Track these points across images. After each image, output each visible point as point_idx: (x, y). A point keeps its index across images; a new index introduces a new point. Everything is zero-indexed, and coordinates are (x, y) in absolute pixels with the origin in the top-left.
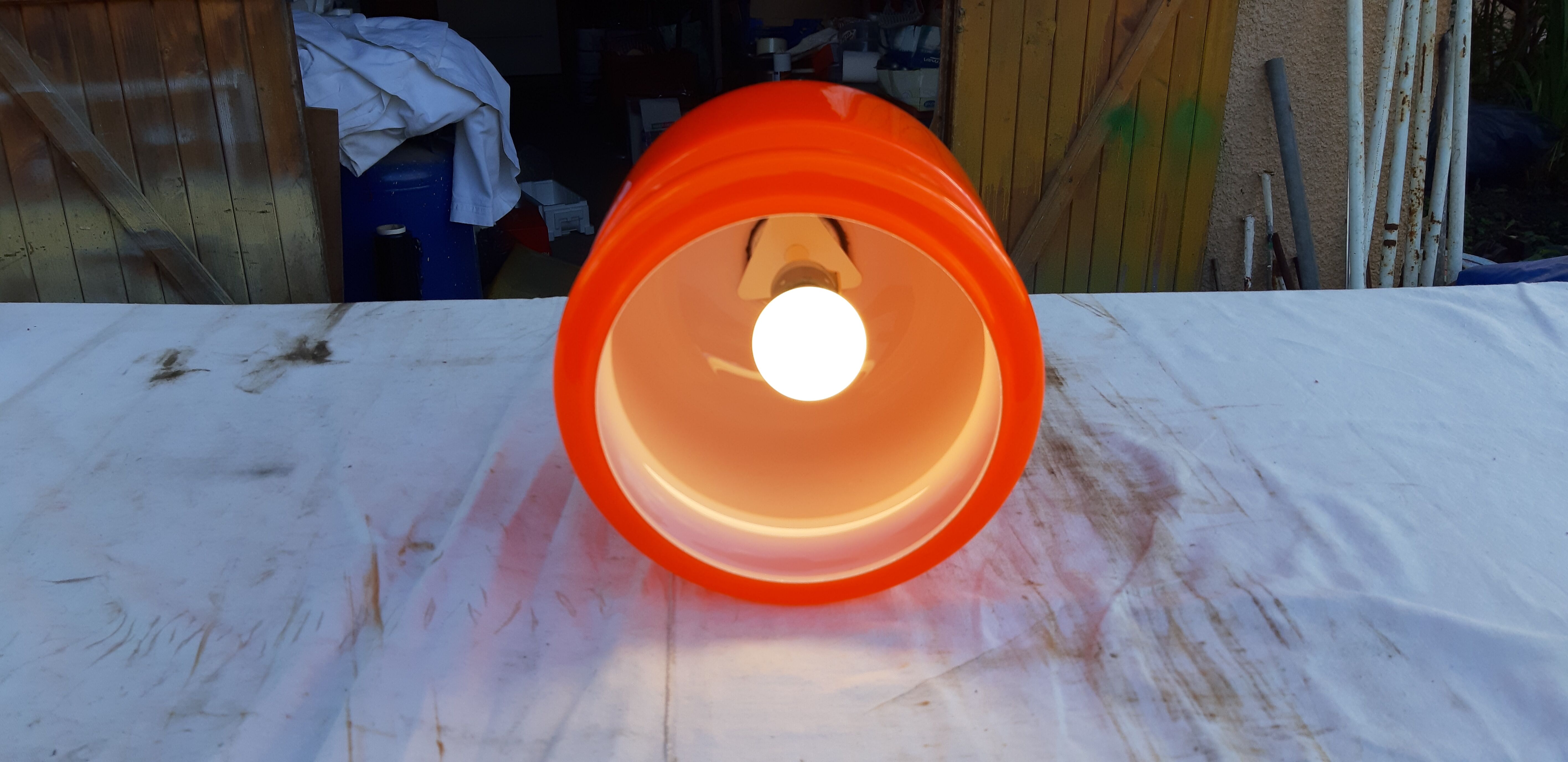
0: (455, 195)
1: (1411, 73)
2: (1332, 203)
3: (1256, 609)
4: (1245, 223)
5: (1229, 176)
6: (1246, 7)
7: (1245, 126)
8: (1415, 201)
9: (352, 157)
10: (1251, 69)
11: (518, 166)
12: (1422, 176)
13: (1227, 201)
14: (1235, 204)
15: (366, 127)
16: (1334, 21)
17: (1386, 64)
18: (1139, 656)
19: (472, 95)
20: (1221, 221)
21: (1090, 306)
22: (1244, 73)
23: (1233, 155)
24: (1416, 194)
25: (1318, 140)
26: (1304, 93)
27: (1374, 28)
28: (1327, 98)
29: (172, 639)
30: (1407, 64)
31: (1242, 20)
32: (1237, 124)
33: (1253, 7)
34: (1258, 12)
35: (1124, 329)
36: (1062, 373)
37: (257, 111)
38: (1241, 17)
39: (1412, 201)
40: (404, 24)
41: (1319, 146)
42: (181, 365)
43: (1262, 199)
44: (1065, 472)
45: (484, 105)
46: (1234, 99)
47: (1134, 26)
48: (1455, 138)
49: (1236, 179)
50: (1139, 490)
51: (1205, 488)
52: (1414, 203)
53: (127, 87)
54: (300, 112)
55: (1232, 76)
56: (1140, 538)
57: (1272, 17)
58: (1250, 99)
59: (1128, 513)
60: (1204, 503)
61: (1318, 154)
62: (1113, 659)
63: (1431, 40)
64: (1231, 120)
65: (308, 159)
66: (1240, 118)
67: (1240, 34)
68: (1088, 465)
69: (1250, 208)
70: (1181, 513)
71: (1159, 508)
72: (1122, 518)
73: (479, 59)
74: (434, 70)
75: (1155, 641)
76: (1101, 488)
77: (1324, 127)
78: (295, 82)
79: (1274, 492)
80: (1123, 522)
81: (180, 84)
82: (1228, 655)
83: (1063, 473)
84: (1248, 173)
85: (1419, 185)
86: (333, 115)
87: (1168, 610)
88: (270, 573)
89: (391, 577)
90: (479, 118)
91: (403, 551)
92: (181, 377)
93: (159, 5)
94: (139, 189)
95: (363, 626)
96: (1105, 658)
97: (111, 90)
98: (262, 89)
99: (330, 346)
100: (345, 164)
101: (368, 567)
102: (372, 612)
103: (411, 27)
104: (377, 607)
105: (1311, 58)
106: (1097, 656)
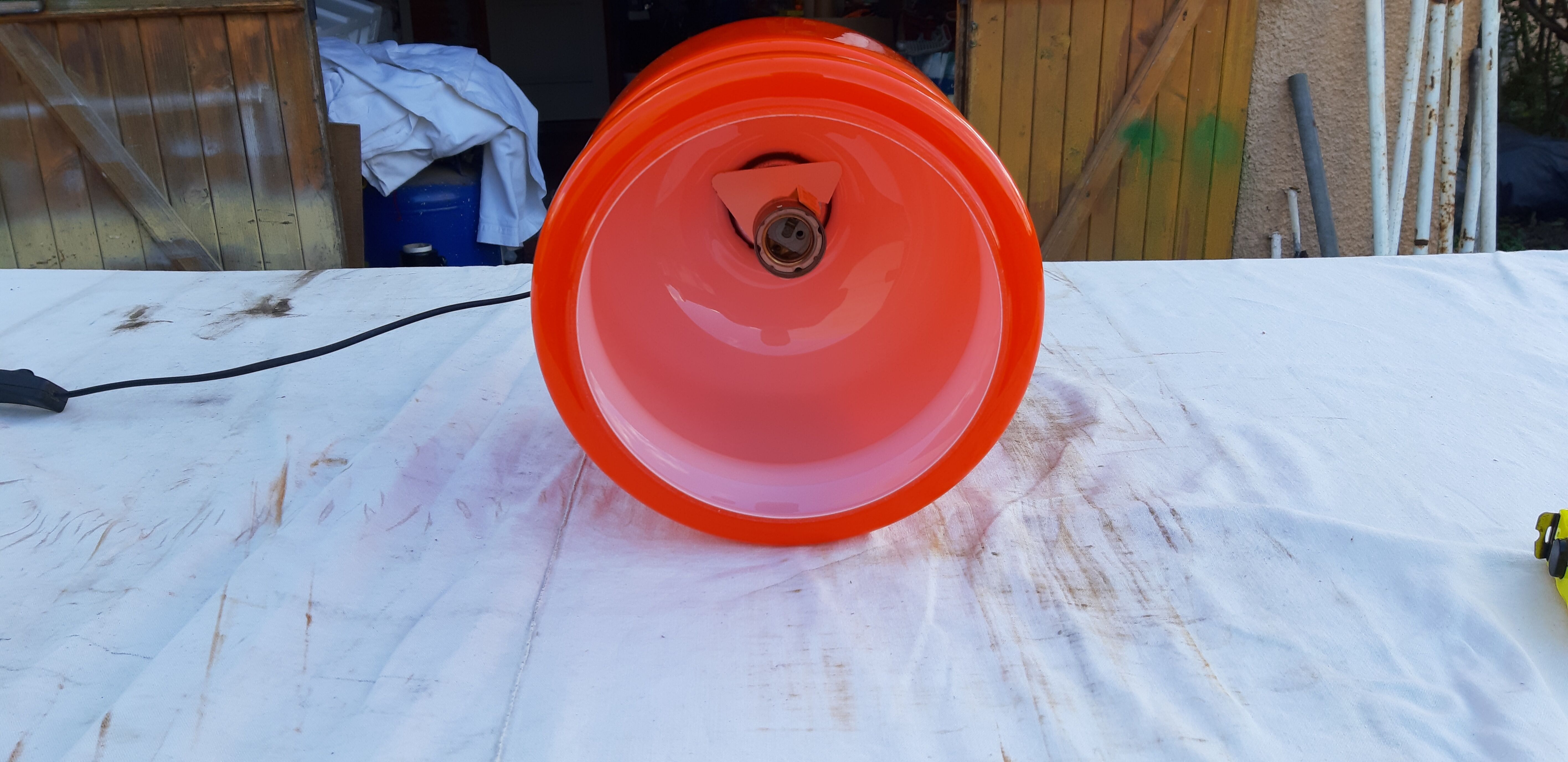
0: (481, 216)
1: (1437, 86)
2: (1363, 221)
3: (1152, 518)
4: (1272, 240)
5: (1254, 192)
6: (1267, 22)
7: (1268, 142)
8: (1446, 216)
9: (380, 177)
10: (1274, 84)
11: (544, 187)
12: (1452, 191)
13: (1252, 218)
14: (1261, 221)
15: (394, 147)
16: (1358, 37)
17: (1409, 77)
18: (1022, 555)
19: (498, 117)
20: (1247, 239)
21: (1049, 272)
22: (1267, 89)
23: (1258, 171)
24: (1445, 209)
25: (1346, 157)
26: (1330, 109)
27: (1400, 44)
28: (1353, 114)
29: (77, 531)
30: (1432, 78)
31: (1263, 35)
32: (1261, 141)
33: (1274, 23)
34: (1279, 28)
35: (1079, 291)
37: (281, 125)
38: (1261, 33)
39: (1442, 216)
40: (435, 51)
41: (1347, 163)
42: (146, 317)
43: (1289, 216)
45: (510, 127)
46: (1256, 116)
47: (1150, 40)
48: (1484, 152)
49: (1261, 195)
50: (1058, 421)
51: (1126, 418)
52: (1444, 218)
53: (156, 101)
54: (321, 126)
55: (1254, 92)
56: (1049, 461)
57: (1294, 32)
58: (1274, 115)
59: (1042, 440)
60: (1121, 431)
61: (1346, 171)
62: (994, 557)
63: (1457, 54)
64: (1255, 137)
65: (329, 172)
66: (1264, 134)
67: (1261, 49)
69: (1276, 226)
70: (1095, 439)
71: (1074, 435)
72: (1036, 444)
73: (507, 84)
74: (461, 93)
75: (1043, 544)
76: (1021, 419)
77: (1351, 143)
78: (317, 96)
79: (1195, 422)
80: (1035, 448)
81: (207, 98)
82: (1113, 557)
84: (1273, 190)
85: (1449, 200)
86: (354, 130)
87: (1060, 519)
88: (185, 482)
89: (299, 484)
90: (505, 140)
91: (316, 464)
92: (143, 327)
93: (188, 22)
94: (166, 199)
95: (263, 523)
96: (986, 555)
97: (141, 103)
98: (286, 103)
99: (292, 303)
100: (373, 184)
101: (278, 474)
102: (274, 513)
103: (441, 53)
104: (281, 509)
105: (1335, 74)
106: (978, 554)
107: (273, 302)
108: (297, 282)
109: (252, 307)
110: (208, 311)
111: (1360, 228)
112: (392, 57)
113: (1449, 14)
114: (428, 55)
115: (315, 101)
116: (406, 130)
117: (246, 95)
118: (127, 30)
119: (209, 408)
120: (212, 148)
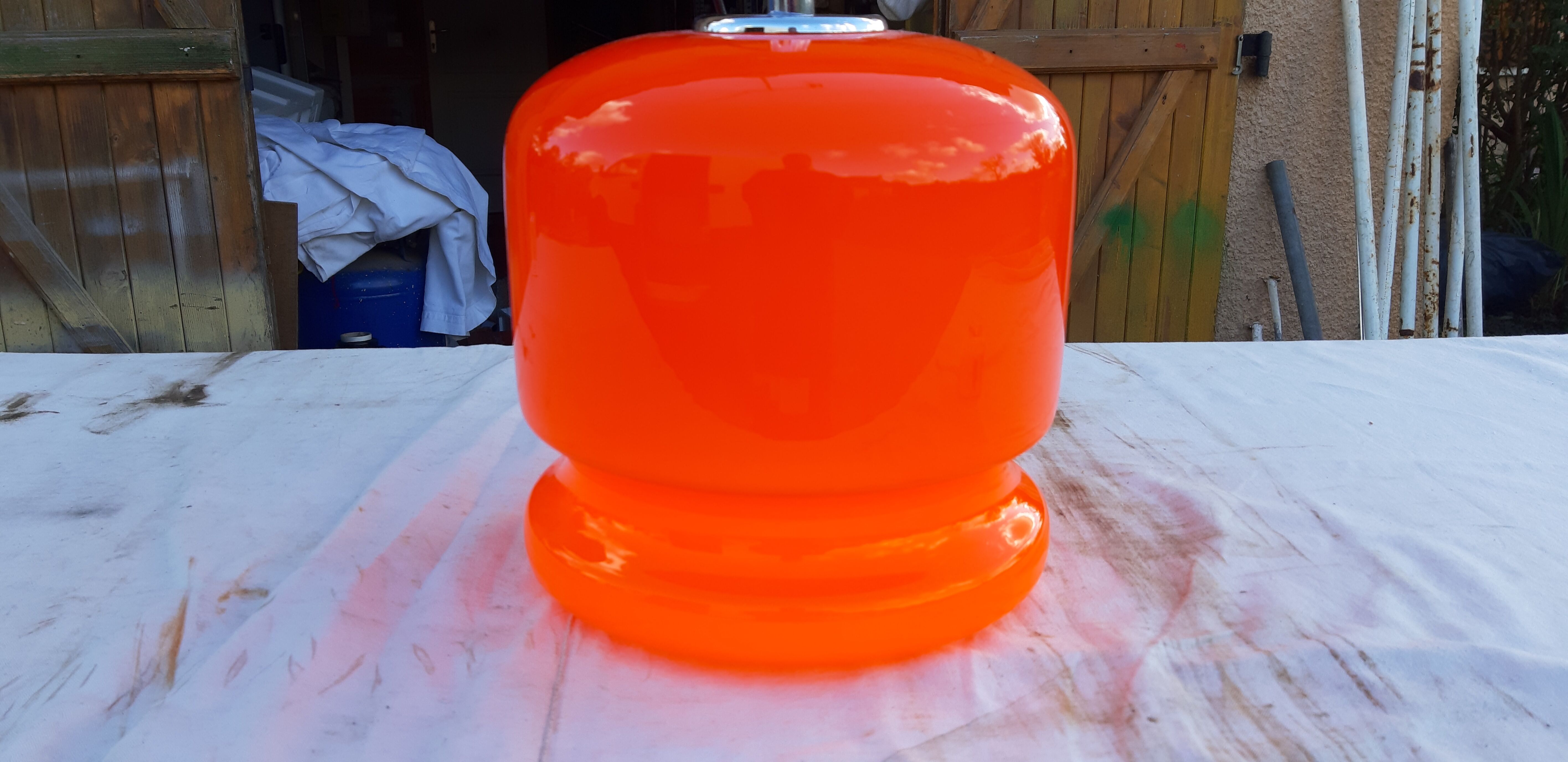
0: (426, 304)
1: (1418, 174)
2: (1342, 311)
3: (1336, 664)
4: (1253, 330)
5: (1233, 281)
6: (1244, 108)
7: (1247, 230)
8: (1430, 306)
9: (318, 261)
10: (1252, 171)
11: (493, 274)
12: (1435, 280)
13: (1232, 308)
14: (1241, 311)
15: (334, 230)
16: (1334, 124)
17: (1392, 163)
18: (1187, 721)
19: (446, 199)
20: (1227, 329)
21: (1097, 354)
22: (1245, 175)
23: (1237, 260)
24: (1430, 299)
25: (1325, 245)
26: (1308, 197)
27: (1376, 132)
28: (1330, 202)
30: (1413, 165)
31: (1241, 122)
32: (1239, 229)
33: (1251, 109)
34: (1256, 114)
35: (1138, 375)
36: (1068, 416)
37: (210, 202)
38: (1238, 118)
39: (1427, 306)
40: (380, 130)
41: (1326, 252)
42: (27, 407)
43: (1269, 306)
44: (1076, 513)
45: (459, 210)
46: (1235, 203)
47: (1130, 124)
48: (1468, 240)
49: (1241, 285)
50: (1169, 532)
51: (1252, 529)
52: (1428, 308)
53: (72, 175)
54: (255, 204)
55: (1232, 179)
56: (1175, 584)
57: (1271, 119)
58: (1252, 203)
59: (1158, 557)
60: (1252, 545)
61: (1325, 260)
62: (1152, 724)
63: (1437, 141)
64: (1233, 224)
65: (262, 254)
66: (1242, 222)
67: (1238, 136)
68: (1104, 506)
69: (1256, 315)
70: (1225, 556)
71: (1197, 551)
72: (1151, 562)
73: (455, 165)
74: (407, 174)
75: (1207, 704)
76: (1123, 530)
77: (1329, 232)
78: (251, 172)
79: (1338, 534)
80: (1152, 567)
81: (128, 172)
82: (1304, 721)
83: (1074, 514)
84: (1252, 279)
85: (1433, 290)
86: (292, 208)
87: (1220, 667)
88: (48, 622)
89: (201, 627)
90: (454, 224)
91: (225, 597)
92: (22, 419)
93: (110, 90)
94: (80, 282)
95: (149, 683)
96: (1140, 722)
97: (56, 177)
98: (216, 178)
99: (208, 390)
100: (309, 269)
101: (174, 611)
102: (164, 667)
103: (386, 133)
104: (174, 663)
105: (1312, 162)
106: (1129, 720)
107: (185, 390)
108: (216, 365)
109: (159, 394)
110: (105, 399)
111: (1340, 318)
112: (334, 136)
113: (1428, 100)
114: (373, 135)
115: (248, 176)
116: (347, 212)
117: (172, 170)
118: (43, 99)
119: (92, 521)
120: (132, 227)
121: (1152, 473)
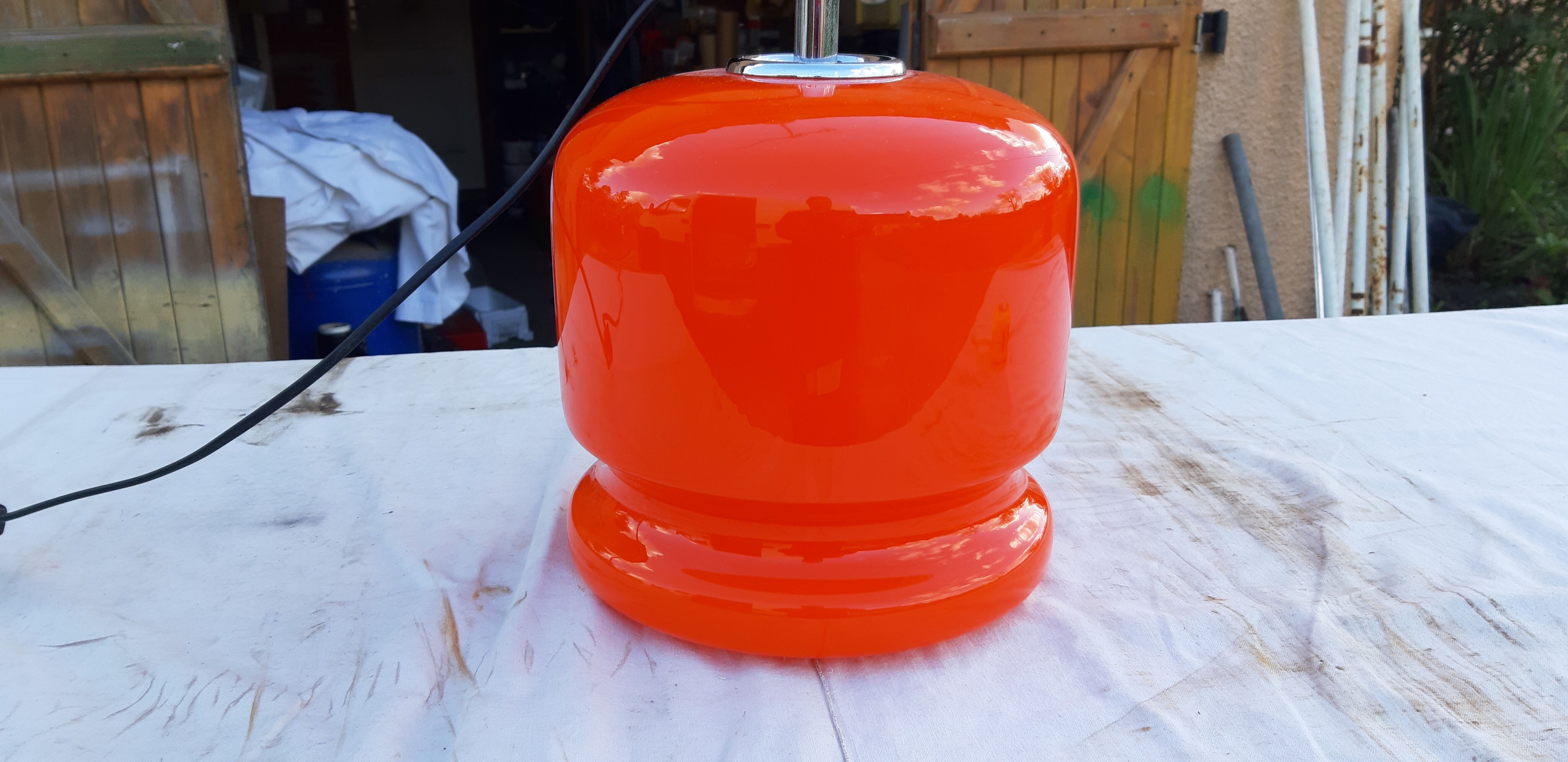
1: (1366, 144)
3: (1473, 611)
4: (1212, 297)
5: (1194, 250)
6: (1202, 84)
7: (1206, 201)
8: (1378, 269)
9: (294, 254)
10: (1210, 144)
12: (1382, 245)
13: (1193, 276)
14: (1201, 279)
15: (309, 221)
16: (1285, 97)
17: (1343, 135)
18: (1368, 667)
19: (420, 188)
20: (1188, 296)
22: (1203, 148)
23: (1197, 230)
24: (1378, 262)
26: (1262, 168)
29: (216, 701)
30: (1361, 136)
31: (1199, 97)
32: (1199, 200)
33: (1208, 84)
34: (1213, 89)
35: (1202, 356)
36: (1153, 396)
37: (201, 199)
38: (1197, 94)
39: (1375, 270)
40: (347, 118)
42: (168, 422)
43: (1228, 273)
44: (1201, 488)
45: (431, 197)
46: (1195, 175)
47: (1098, 101)
48: (1412, 206)
49: (1200, 253)
50: (1288, 502)
51: (1359, 496)
52: (1377, 272)
53: (60, 176)
54: (246, 200)
55: (1192, 152)
56: (1312, 549)
57: (1227, 94)
58: (1210, 175)
60: (1365, 511)
62: (1341, 672)
63: (1382, 112)
64: (1194, 196)
65: (254, 249)
66: (1202, 193)
67: (1197, 111)
68: (1224, 481)
69: (1216, 283)
70: (1346, 521)
71: (1320, 518)
72: (1282, 529)
73: (425, 153)
74: (379, 162)
75: (1378, 652)
76: (1247, 501)
78: (239, 168)
79: (1433, 497)
80: (1286, 534)
81: (118, 171)
82: (1461, 660)
83: (1199, 489)
84: (1211, 247)
85: (1381, 254)
86: (279, 203)
87: (1379, 618)
88: (320, 627)
89: (470, 623)
90: (427, 211)
91: (476, 595)
92: (172, 433)
93: (98, 89)
94: (70, 283)
95: (448, 677)
96: (1331, 669)
97: (43, 178)
98: (206, 175)
99: (338, 397)
100: (286, 262)
101: (441, 612)
102: (455, 662)
103: (354, 121)
104: (460, 656)
105: (1266, 134)
106: (1320, 669)
110: (244, 411)
111: (1292, 283)
112: (304, 126)
113: (1373, 74)
114: (340, 123)
115: (238, 172)
116: (321, 203)
117: (162, 167)
118: (29, 99)
119: (303, 530)
120: (123, 226)
121: (1255, 449)
